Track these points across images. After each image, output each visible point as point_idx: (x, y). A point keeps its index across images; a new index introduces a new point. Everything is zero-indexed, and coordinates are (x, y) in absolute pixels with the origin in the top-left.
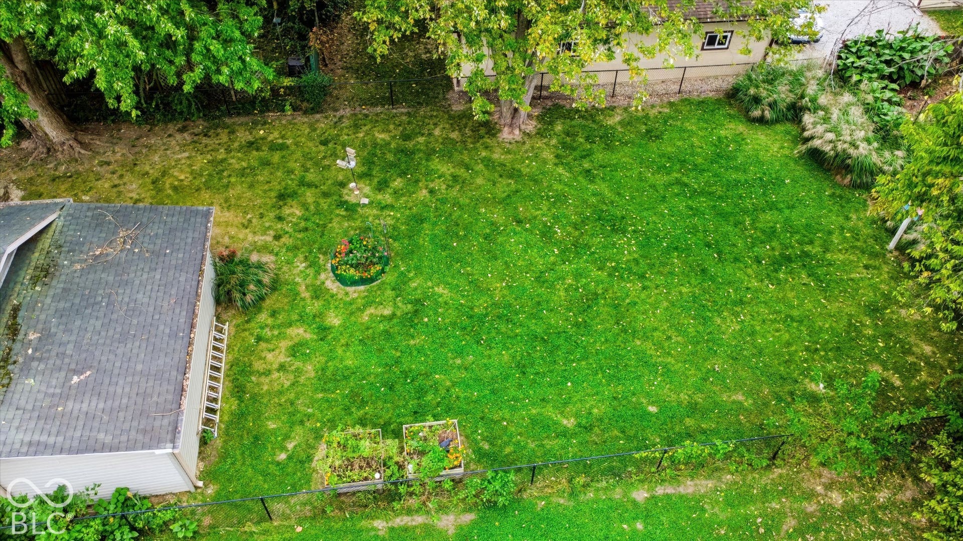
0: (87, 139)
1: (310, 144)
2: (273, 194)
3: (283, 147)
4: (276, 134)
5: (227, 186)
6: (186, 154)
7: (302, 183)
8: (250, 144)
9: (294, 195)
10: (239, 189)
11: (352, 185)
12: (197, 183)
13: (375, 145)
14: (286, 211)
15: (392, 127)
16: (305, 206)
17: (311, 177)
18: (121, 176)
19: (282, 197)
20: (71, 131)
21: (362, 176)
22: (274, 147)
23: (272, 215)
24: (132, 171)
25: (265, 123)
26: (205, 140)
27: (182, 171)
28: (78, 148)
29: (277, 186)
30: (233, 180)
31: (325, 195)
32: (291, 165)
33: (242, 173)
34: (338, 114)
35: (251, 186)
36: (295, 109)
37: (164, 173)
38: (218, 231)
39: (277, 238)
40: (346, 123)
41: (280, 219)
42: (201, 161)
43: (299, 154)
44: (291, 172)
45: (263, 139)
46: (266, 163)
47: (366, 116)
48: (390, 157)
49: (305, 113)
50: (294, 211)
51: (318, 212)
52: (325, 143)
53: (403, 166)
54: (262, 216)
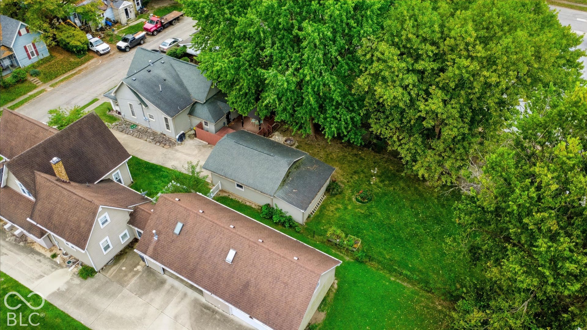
0: (317, 136)
1: (371, 161)
2: (353, 171)
3: (363, 159)
4: (364, 155)
5: (344, 163)
6: (338, 150)
7: (362, 171)
8: (356, 154)
9: (358, 173)
10: (346, 165)
11: (374, 177)
12: (337, 159)
13: (388, 169)
14: (354, 176)
15: (396, 166)
16: (359, 177)
17: (365, 170)
18: (321, 150)
19: (355, 172)
20: (315, 133)
21: (378, 176)
22: (362, 158)
23: (350, 176)
24: (324, 149)
25: (363, 150)
26: (345, 149)
27: (335, 154)
28: (314, 138)
29: (355, 169)
30: (346, 162)
31: (366, 177)
32: (362, 165)
33: (349, 162)
34: (384, 156)
35: (349, 166)
36: (373, 149)
37: (331, 153)
38: (335, 174)
39: (348, 182)
40: (384, 159)
41: (351, 177)
42: (341, 154)
43: (366, 163)
44: (361, 167)
45: (360, 154)
46: (356, 162)
47: (391, 160)
48: (390, 175)
49: (375, 152)
50: (356, 177)
51: (361, 180)
52: (374, 163)
53: (391, 179)
54: (347, 175)
